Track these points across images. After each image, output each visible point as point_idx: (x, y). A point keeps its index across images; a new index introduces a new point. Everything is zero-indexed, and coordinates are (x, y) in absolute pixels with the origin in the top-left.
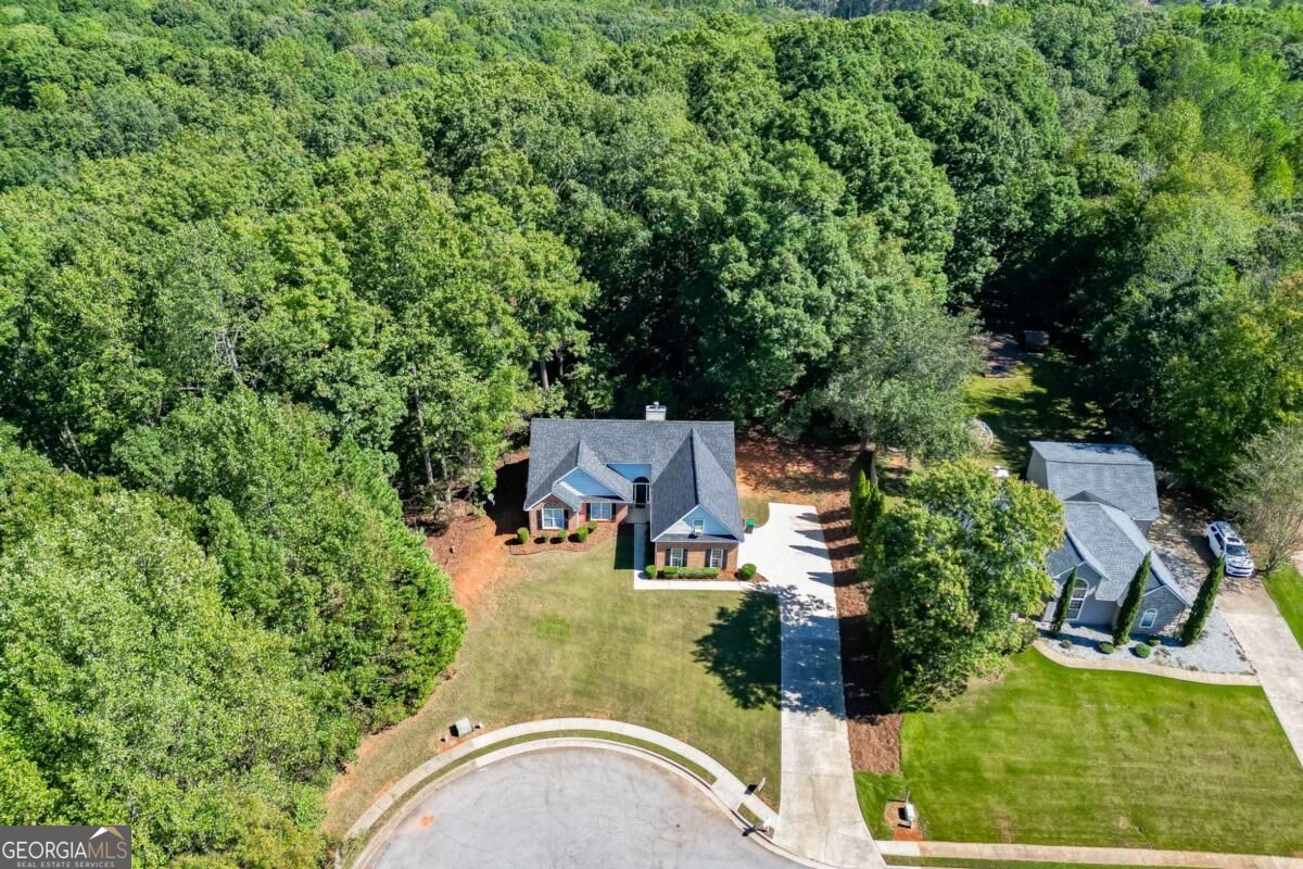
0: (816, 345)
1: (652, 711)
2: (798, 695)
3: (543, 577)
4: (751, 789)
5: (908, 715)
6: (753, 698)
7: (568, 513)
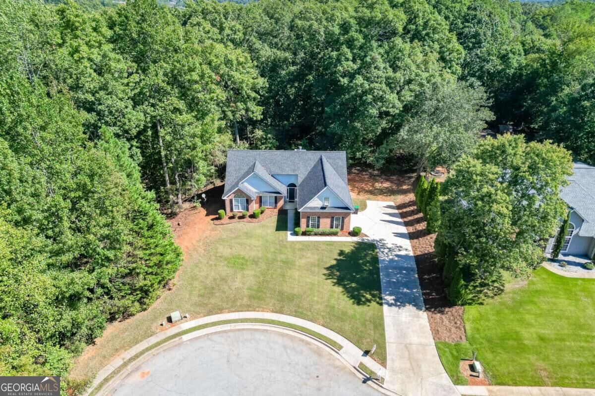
0: (393, 107)
1: (299, 307)
2: (393, 297)
3: (233, 236)
4: (366, 353)
5: (467, 307)
6: (363, 299)
7: (248, 201)
